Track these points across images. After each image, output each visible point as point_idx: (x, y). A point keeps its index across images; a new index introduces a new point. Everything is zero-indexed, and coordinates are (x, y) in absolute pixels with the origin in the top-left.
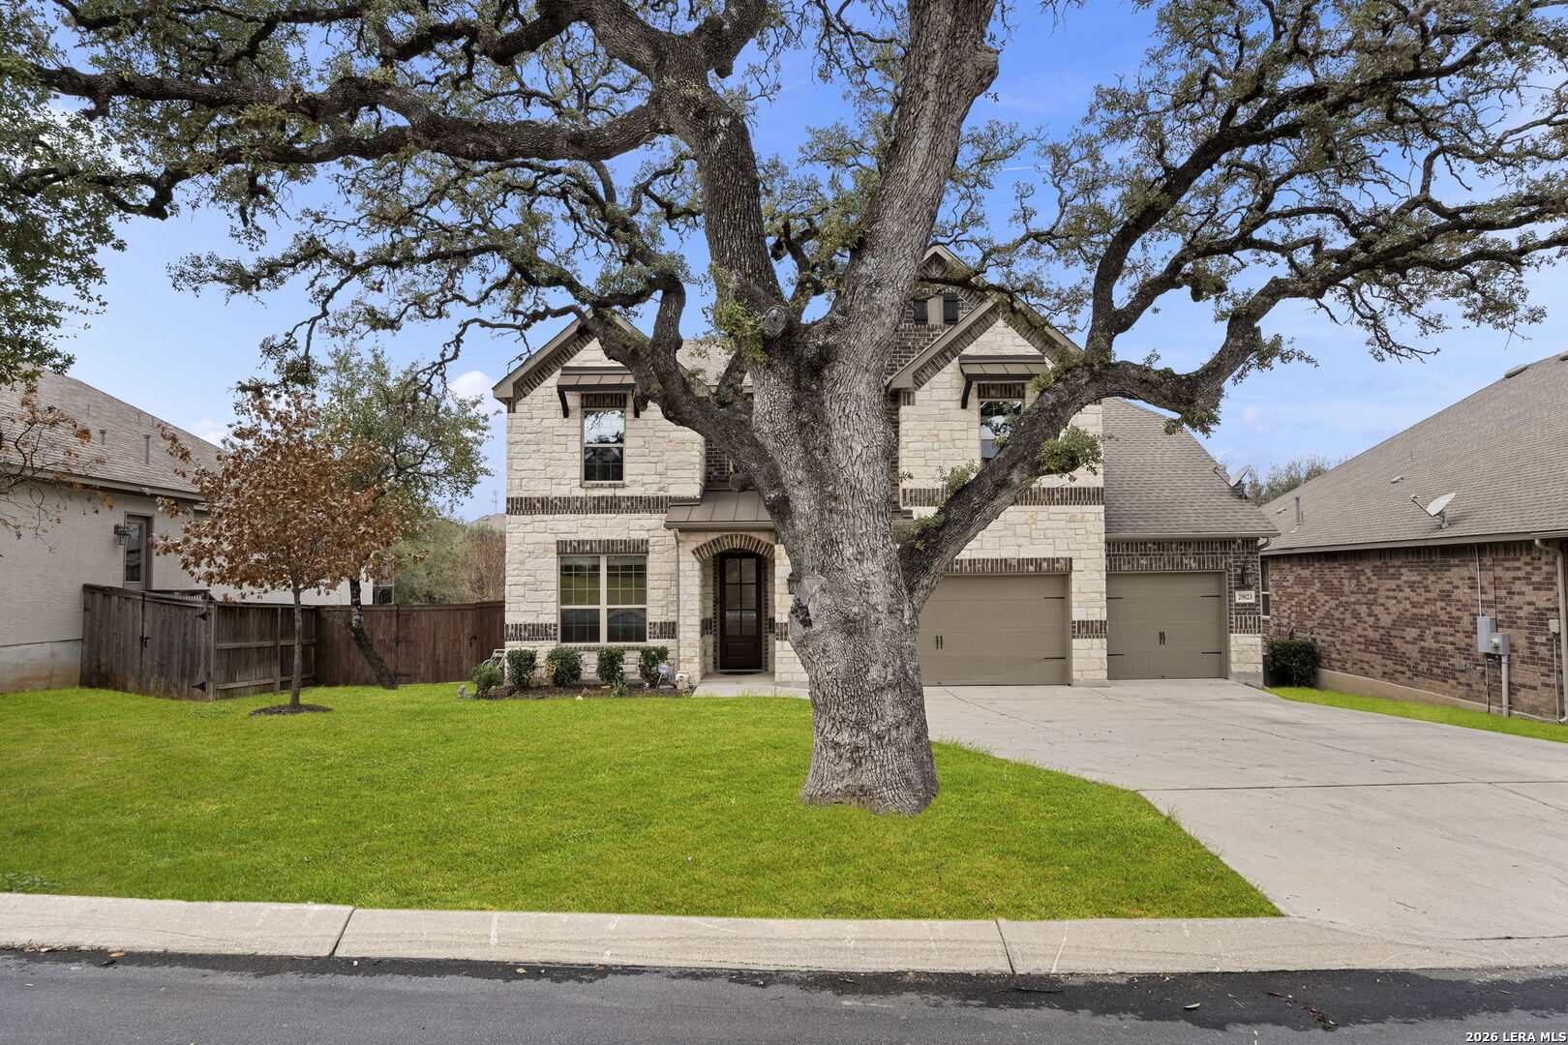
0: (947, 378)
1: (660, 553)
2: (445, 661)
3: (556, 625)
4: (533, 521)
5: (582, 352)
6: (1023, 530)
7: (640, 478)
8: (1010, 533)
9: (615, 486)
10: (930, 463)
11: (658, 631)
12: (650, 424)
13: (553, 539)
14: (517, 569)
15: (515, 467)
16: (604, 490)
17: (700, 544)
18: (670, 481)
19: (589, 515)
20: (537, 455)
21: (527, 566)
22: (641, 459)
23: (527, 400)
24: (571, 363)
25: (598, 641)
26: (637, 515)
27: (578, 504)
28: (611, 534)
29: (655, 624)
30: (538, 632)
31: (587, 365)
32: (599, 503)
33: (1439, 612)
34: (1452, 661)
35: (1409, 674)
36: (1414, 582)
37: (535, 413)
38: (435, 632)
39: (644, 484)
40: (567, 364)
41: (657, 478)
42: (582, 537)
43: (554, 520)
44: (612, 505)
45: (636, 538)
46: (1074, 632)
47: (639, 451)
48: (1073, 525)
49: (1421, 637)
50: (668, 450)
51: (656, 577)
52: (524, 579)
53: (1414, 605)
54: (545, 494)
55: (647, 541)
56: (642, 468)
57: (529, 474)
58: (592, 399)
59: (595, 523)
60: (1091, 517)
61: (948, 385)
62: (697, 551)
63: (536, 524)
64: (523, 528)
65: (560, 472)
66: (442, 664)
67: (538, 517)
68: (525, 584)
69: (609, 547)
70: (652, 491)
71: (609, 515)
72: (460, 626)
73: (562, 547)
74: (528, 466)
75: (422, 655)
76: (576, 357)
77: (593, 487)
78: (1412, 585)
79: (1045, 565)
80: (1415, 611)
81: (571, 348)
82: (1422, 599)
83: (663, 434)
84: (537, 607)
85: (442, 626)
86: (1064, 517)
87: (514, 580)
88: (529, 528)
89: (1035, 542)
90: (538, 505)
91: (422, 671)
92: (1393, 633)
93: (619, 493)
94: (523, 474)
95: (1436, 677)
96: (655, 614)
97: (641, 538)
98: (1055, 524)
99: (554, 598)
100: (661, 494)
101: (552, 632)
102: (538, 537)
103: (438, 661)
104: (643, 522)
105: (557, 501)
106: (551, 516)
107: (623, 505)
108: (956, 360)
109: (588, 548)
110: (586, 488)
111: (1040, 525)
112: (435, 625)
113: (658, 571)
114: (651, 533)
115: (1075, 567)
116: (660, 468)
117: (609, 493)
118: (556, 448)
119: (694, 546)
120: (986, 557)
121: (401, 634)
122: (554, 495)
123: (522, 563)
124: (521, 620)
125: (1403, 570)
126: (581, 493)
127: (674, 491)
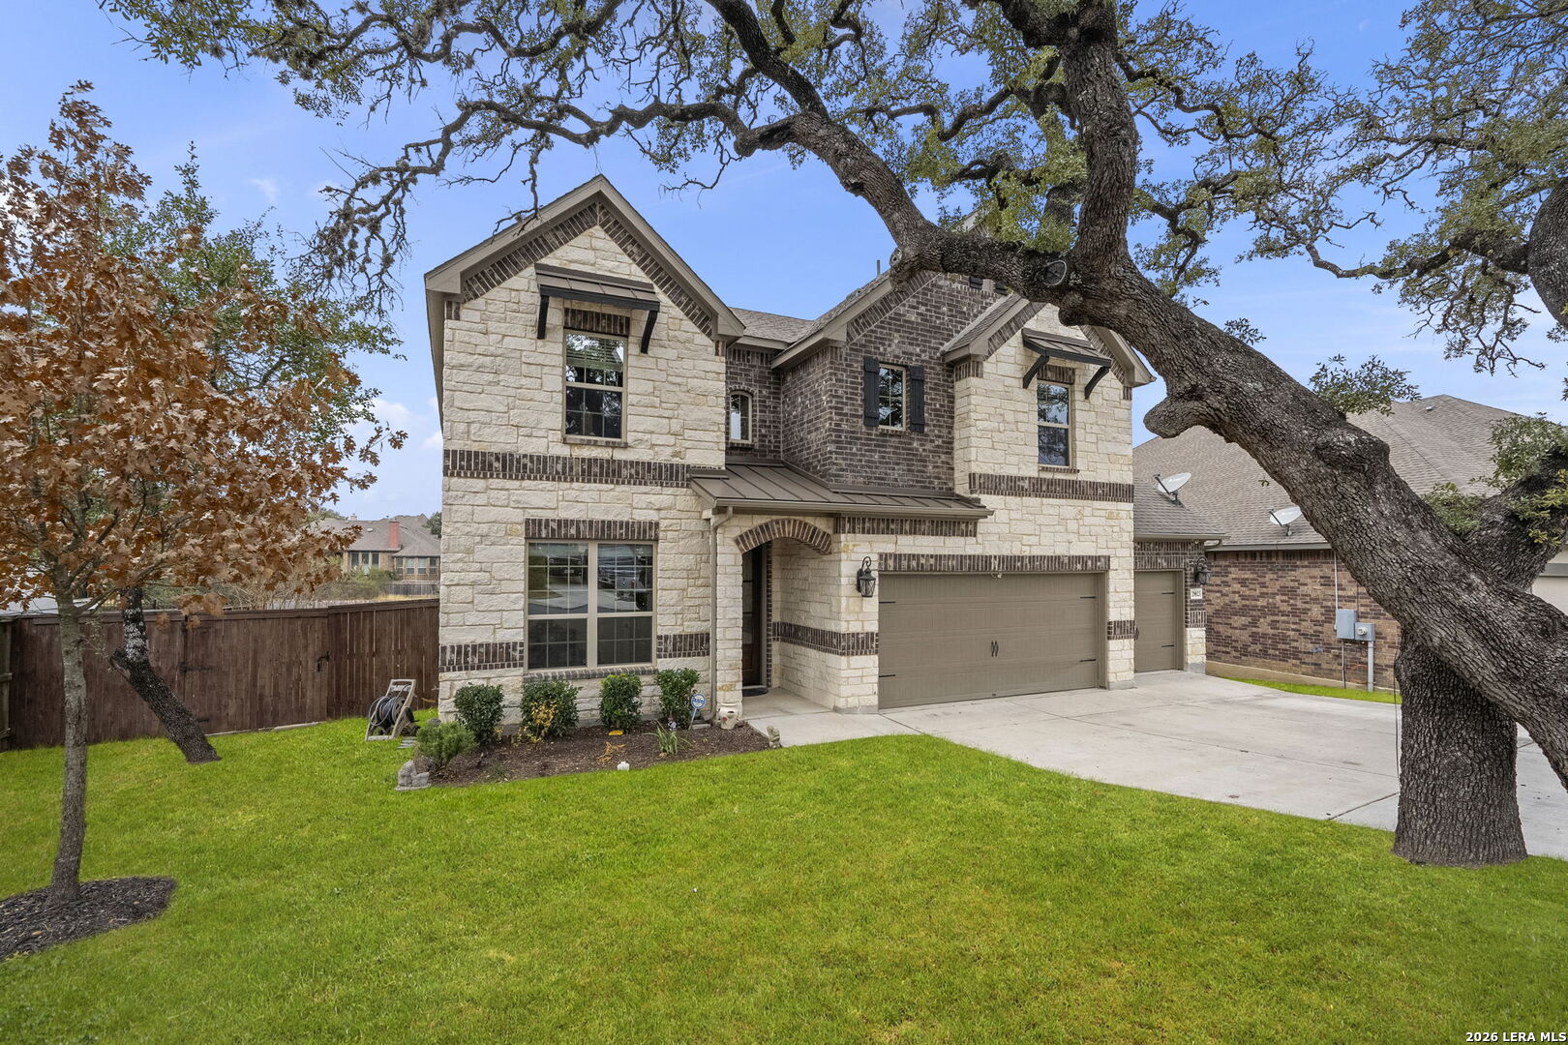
0: (1012, 351)
1: (675, 541)
2: (276, 694)
3: (522, 645)
4: (488, 488)
5: (565, 247)
6: (1073, 526)
7: (648, 436)
8: (1061, 528)
9: (614, 446)
10: (996, 445)
11: (670, 648)
12: (662, 364)
13: (519, 516)
14: (461, 560)
15: (457, 404)
16: (597, 450)
17: (746, 529)
18: (688, 444)
19: (575, 485)
20: (495, 389)
21: (477, 557)
22: (650, 411)
23: (480, 302)
24: (548, 260)
25: (584, 664)
26: (643, 488)
27: (560, 467)
28: (607, 512)
29: (666, 637)
30: (495, 655)
31: (574, 267)
32: (590, 467)
33: (1279, 604)
34: (1295, 644)
35: (1234, 654)
36: (1247, 579)
37: (492, 326)
38: (255, 652)
39: (653, 445)
40: (544, 261)
41: (672, 440)
42: (563, 515)
43: (521, 488)
44: (609, 472)
45: (642, 519)
46: (1109, 633)
47: (647, 400)
48: (1111, 522)
49: (1254, 624)
50: (684, 403)
51: (668, 574)
52: (472, 576)
53: (1244, 597)
54: (508, 449)
55: (657, 524)
56: (649, 423)
57: (482, 416)
58: (580, 317)
59: (584, 496)
60: (1123, 514)
61: (1012, 360)
62: (740, 540)
63: (493, 493)
64: (469, 498)
65: (532, 419)
66: (268, 700)
67: (495, 483)
68: (473, 584)
69: (604, 533)
70: (664, 456)
71: (605, 486)
72: (301, 642)
73: (535, 531)
74: (479, 404)
75: (232, 689)
76: (559, 252)
77: (581, 444)
78: (1243, 582)
79: (1089, 563)
80: (1244, 602)
81: (550, 238)
82: (1258, 593)
83: (678, 380)
84: (494, 618)
85: (268, 642)
86: (1103, 513)
87: (456, 578)
88: (481, 499)
89: (1082, 539)
90: (496, 464)
91: (231, 711)
92: (1214, 620)
93: (620, 455)
94: (472, 415)
95: (1274, 657)
96: (666, 622)
97: (649, 519)
98: (1097, 520)
99: (521, 604)
100: (676, 460)
101: (517, 655)
102: (494, 513)
103: (261, 697)
104: (652, 498)
105: (527, 461)
106: (517, 483)
107: (624, 472)
108: (1019, 333)
109: (573, 531)
110: (571, 445)
111: (1087, 521)
112: (256, 641)
113: (671, 567)
114: (663, 513)
115: (1113, 565)
116: (676, 426)
117: (604, 453)
118: (524, 381)
119: (737, 532)
120: (1042, 553)
121: (191, 657)
122: (522, 452)
123: (469, 551)
124: (467, 638)
125: (1232, 569)
126: (564, 451)
127: (693, 458)
